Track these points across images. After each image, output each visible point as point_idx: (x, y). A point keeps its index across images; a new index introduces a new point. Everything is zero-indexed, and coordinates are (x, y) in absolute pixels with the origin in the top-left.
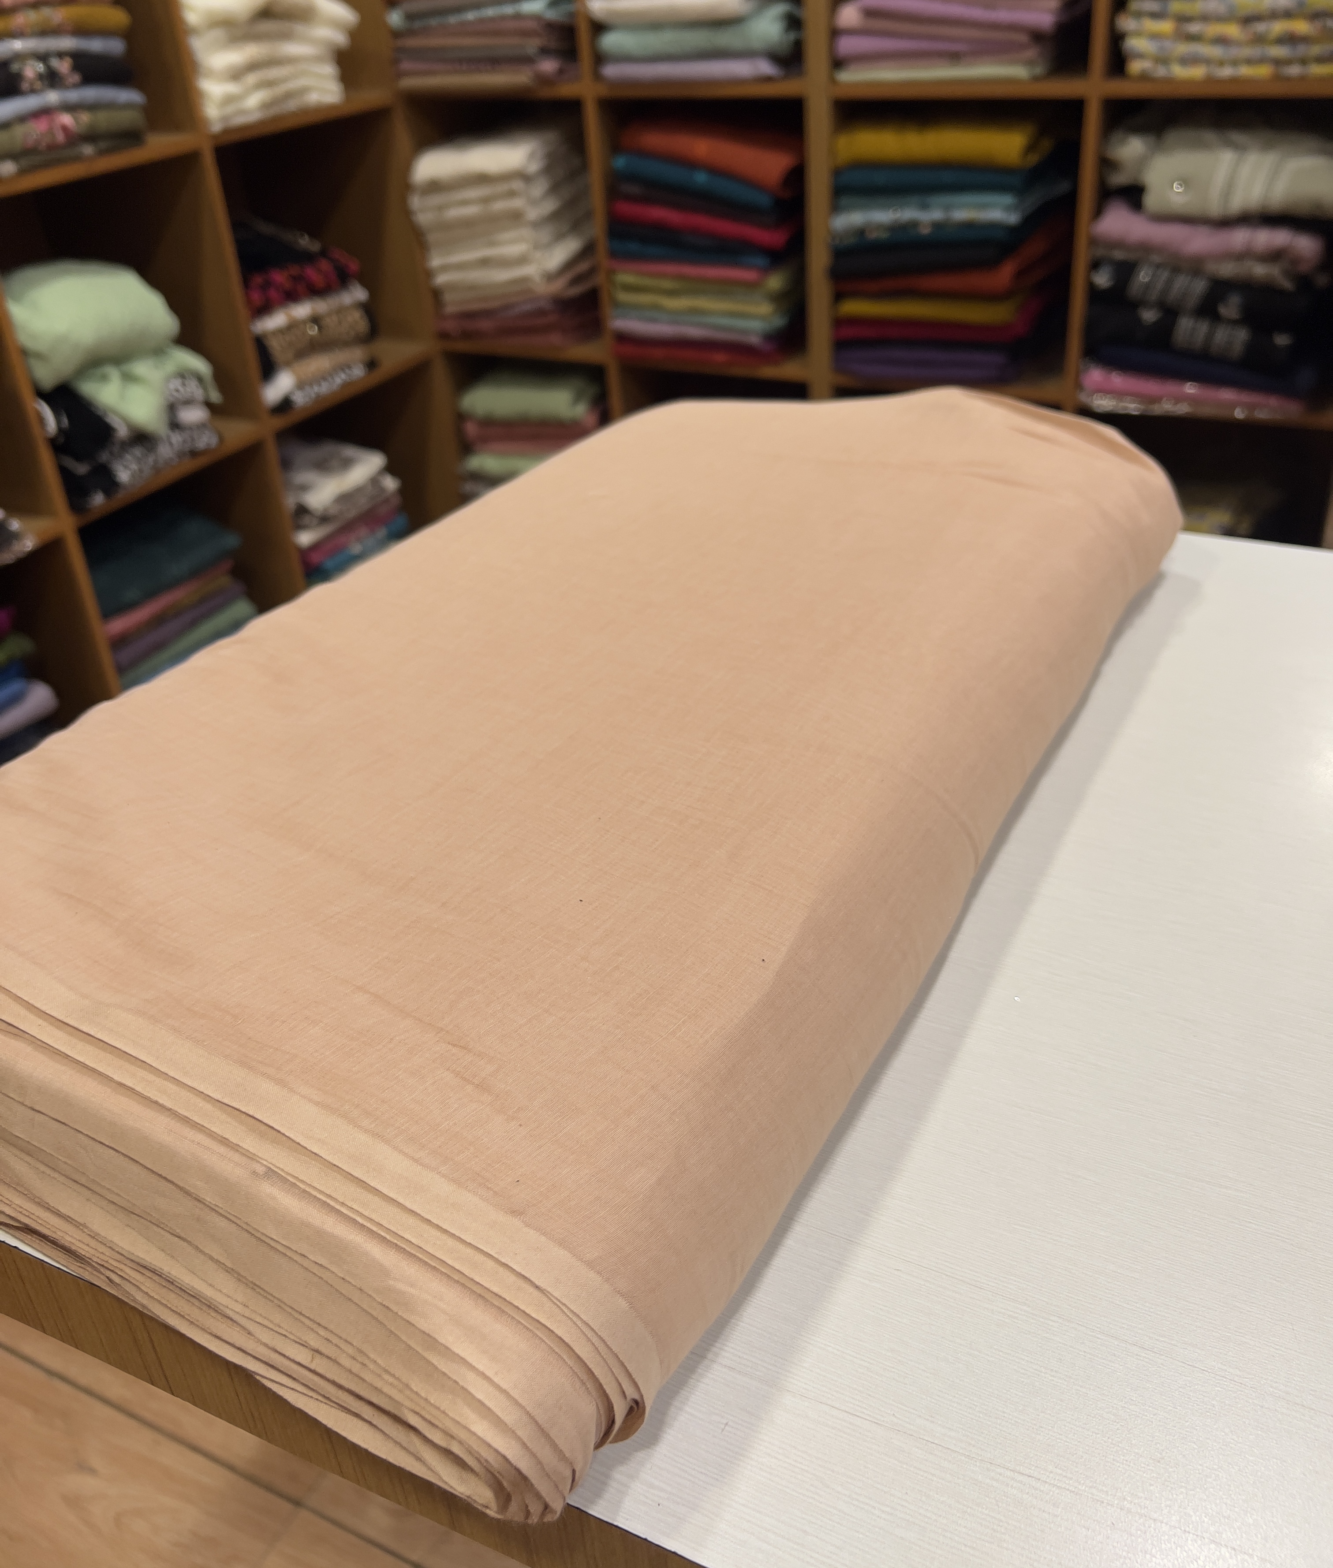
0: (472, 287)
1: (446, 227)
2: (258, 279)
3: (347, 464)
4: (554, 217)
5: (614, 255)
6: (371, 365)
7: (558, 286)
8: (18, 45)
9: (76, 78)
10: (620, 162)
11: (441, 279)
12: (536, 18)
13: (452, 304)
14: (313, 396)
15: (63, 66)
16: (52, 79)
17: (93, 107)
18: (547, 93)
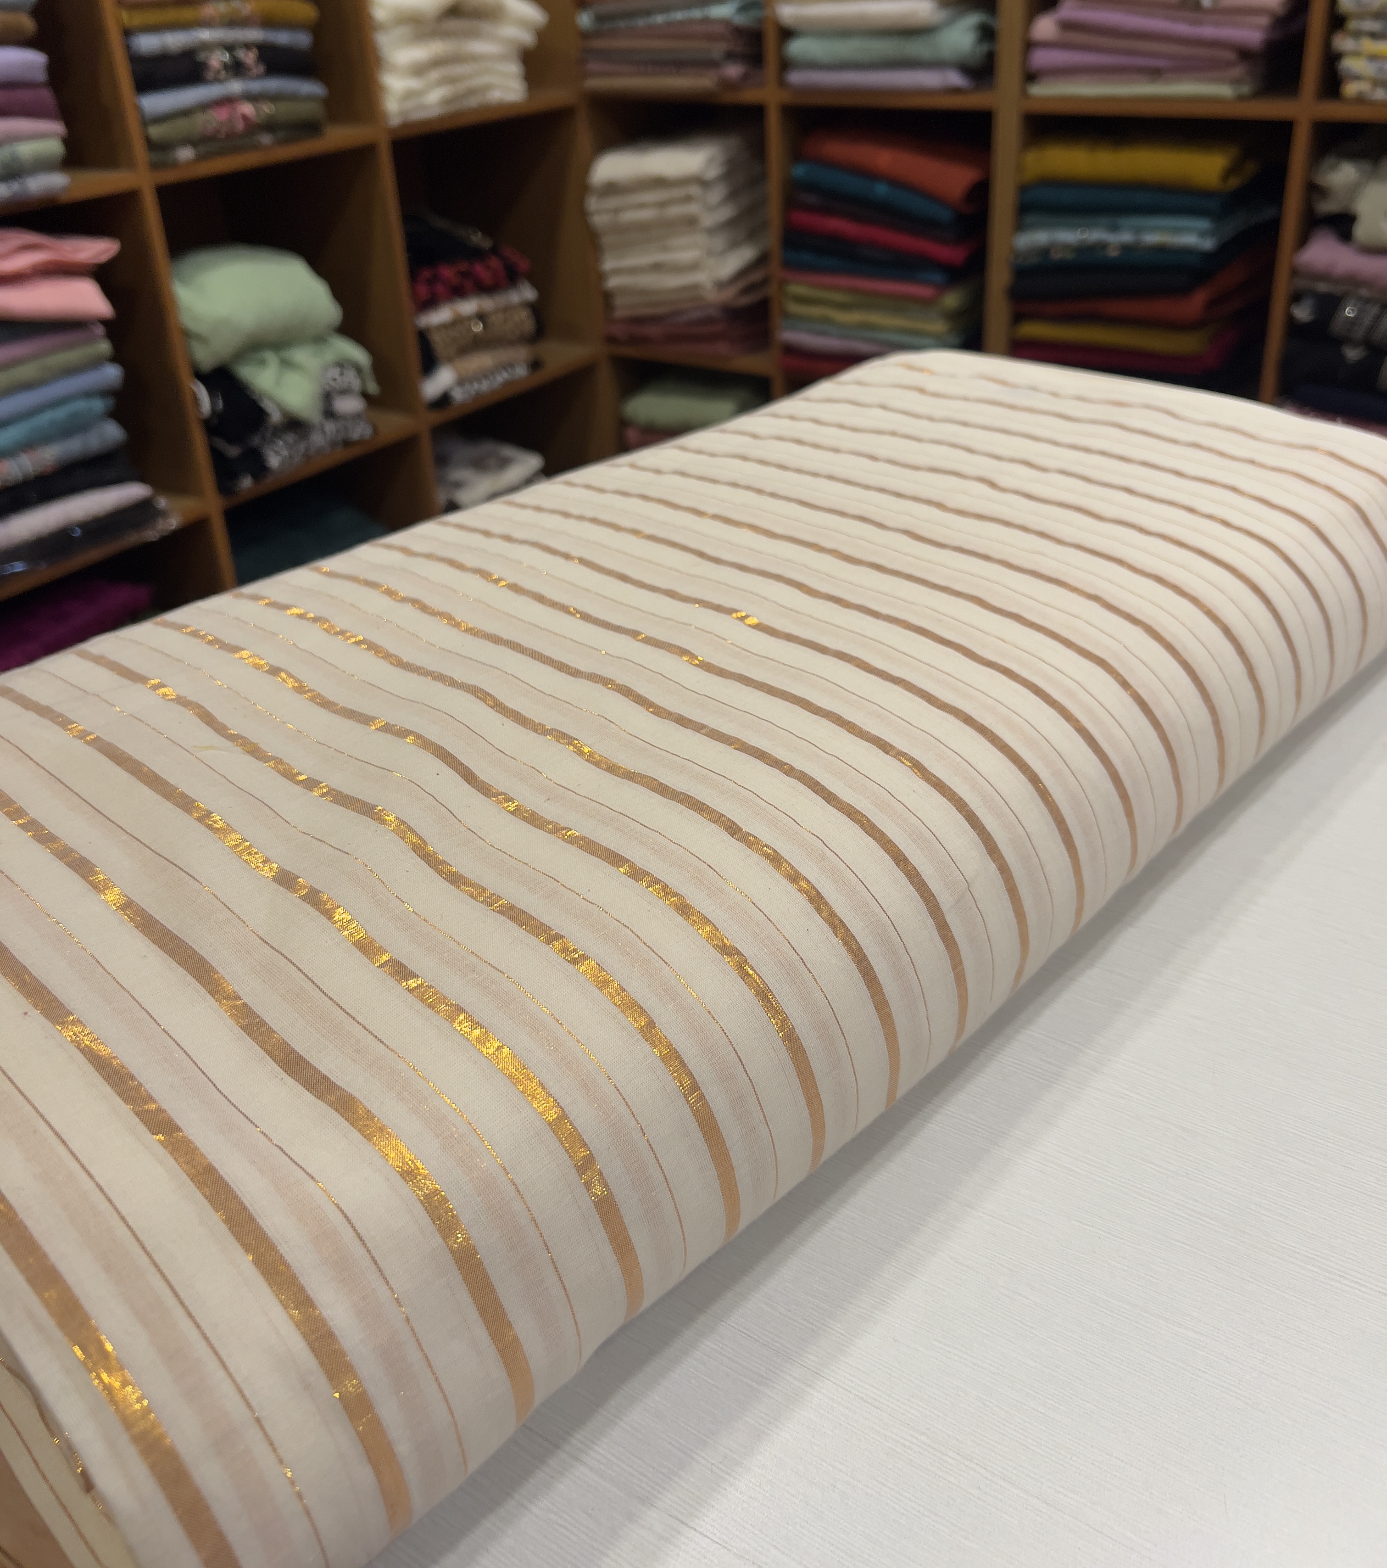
0: (643, 292)
1: (621, 229)
2: (426, 274)
3: (504, 463)
4: (730, 224)
5: (787, 265)
6: (535, 365)
7: (728, 295)
8: (205, 35)
9: (261, 69)
10: (799, 171)
11: (613, 282)
12: (726, 22)
13: (622, 308)
14: (473, 393)
15: (249, 58)
16: (237, 69)
17: (274, 98)
18: (729, 98)
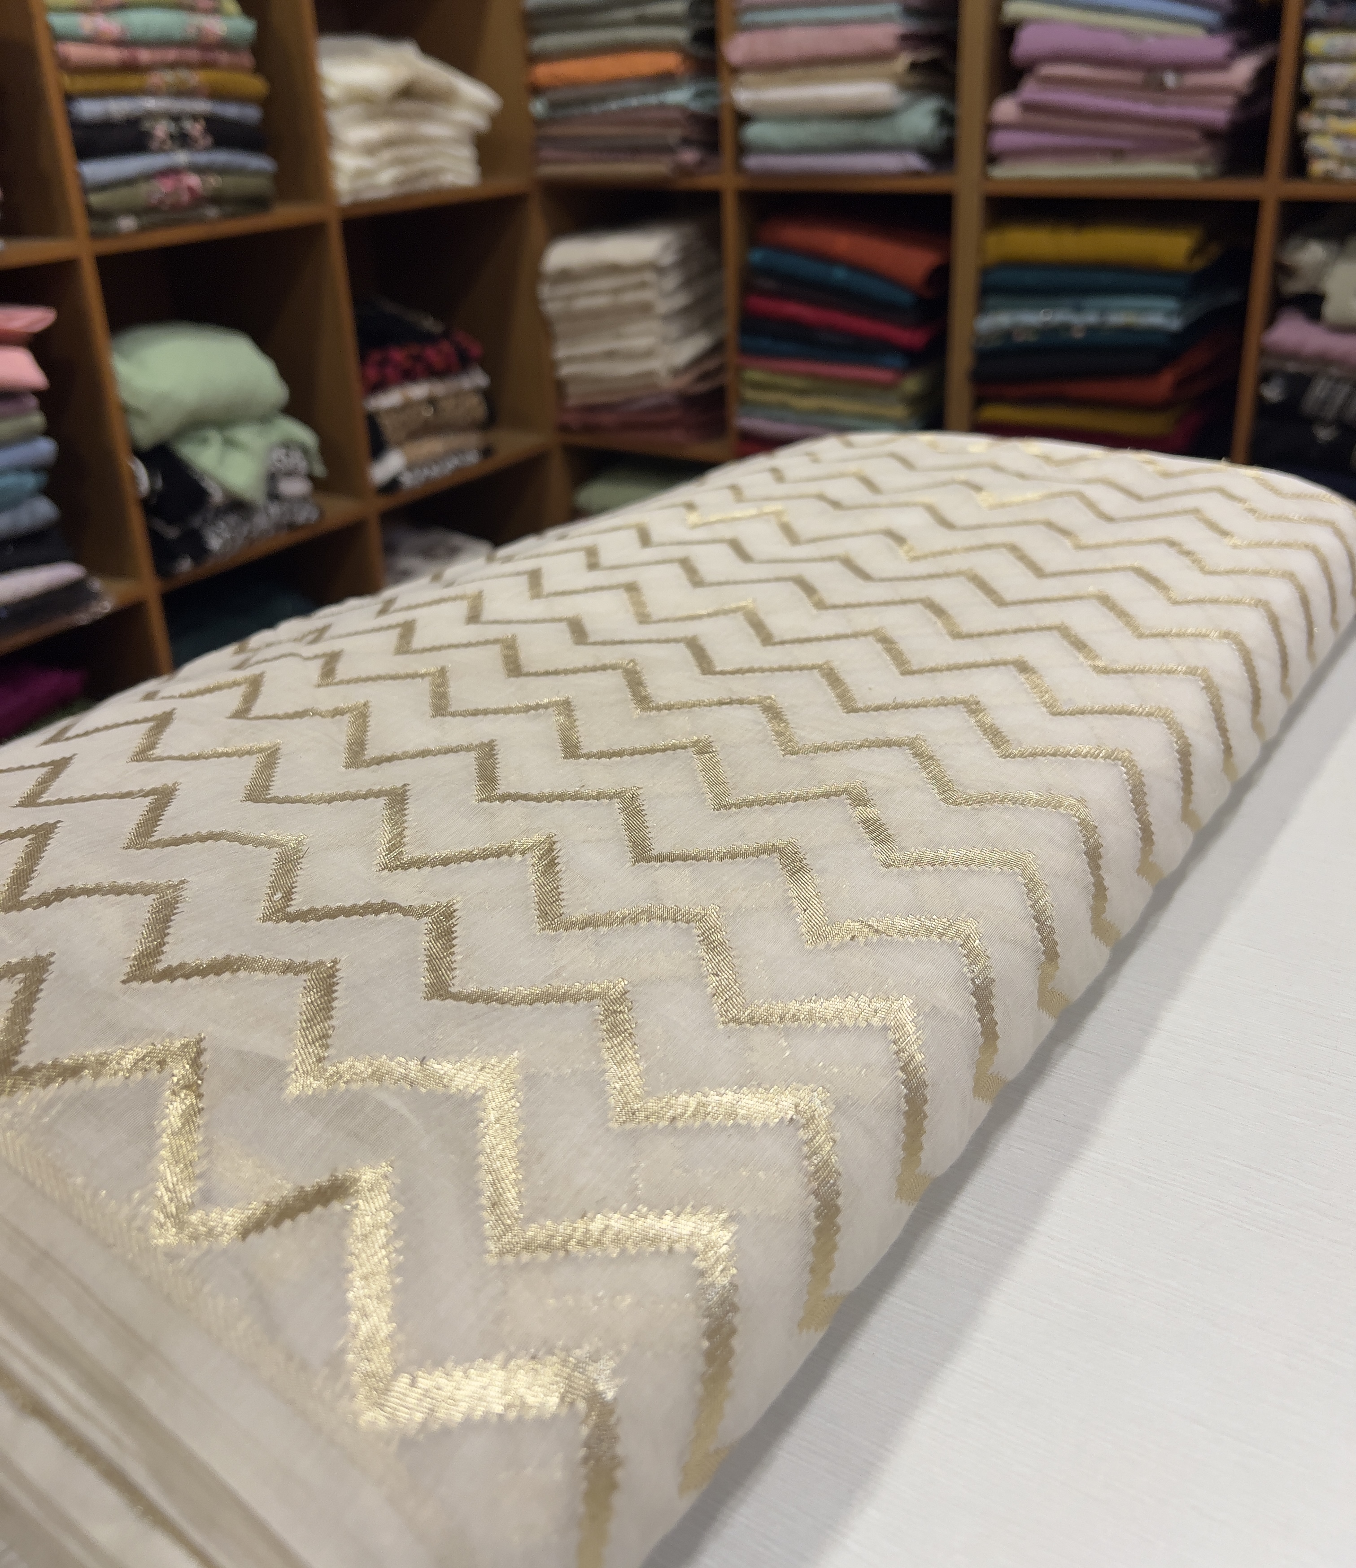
0: (597, 380)
1: (574, 317)
2: (376, 356)
3: (453, 552)
4: (685, 311)
5: (745, 351)
6: (487, 452)
7: (683, 382)
8: (150, 104)
9: (208, 141)
10: (757, 256)
11: (566, 371)
12: (681, 108)
13: (575, 396)
14: (423, 479)
15: (195, 129)
16: (182, 140)
17: (223, 171)
18: (685, 184)
